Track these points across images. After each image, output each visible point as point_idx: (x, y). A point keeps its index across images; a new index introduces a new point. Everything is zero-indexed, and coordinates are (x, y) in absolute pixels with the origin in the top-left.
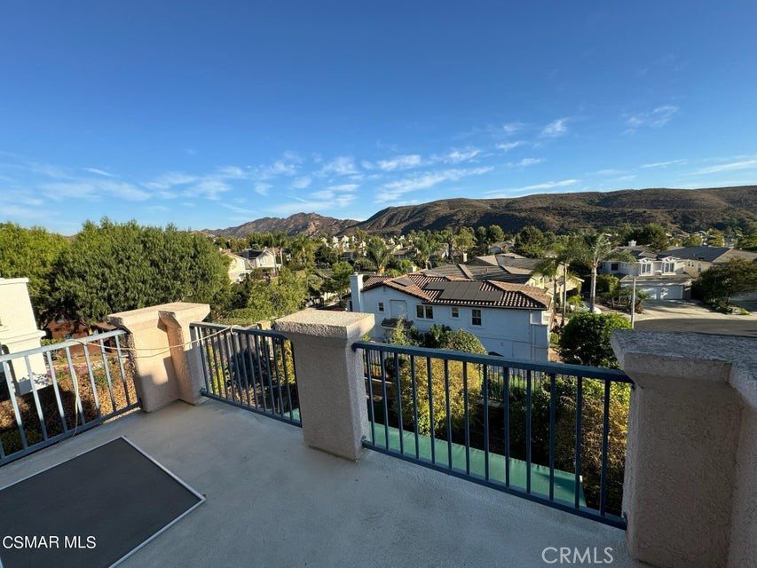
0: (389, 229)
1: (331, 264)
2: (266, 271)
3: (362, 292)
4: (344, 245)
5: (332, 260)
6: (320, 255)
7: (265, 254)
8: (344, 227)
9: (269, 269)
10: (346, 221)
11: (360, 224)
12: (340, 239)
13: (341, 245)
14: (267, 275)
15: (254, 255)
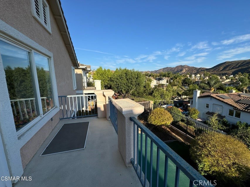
0: (224, 72)
1: (189, 85)
2: (163, 85)
3: (199, 98)
4: (197, 78)
5: (190, 84)
6: (185, 81)
7: (163, 79)
8: (199, 71)
9: (164, 84)
10: (200, 68)
11: (207, 69)
12: (195, 75)
13: (195, 78)
14: (163, 86)
15: (160, 79)
